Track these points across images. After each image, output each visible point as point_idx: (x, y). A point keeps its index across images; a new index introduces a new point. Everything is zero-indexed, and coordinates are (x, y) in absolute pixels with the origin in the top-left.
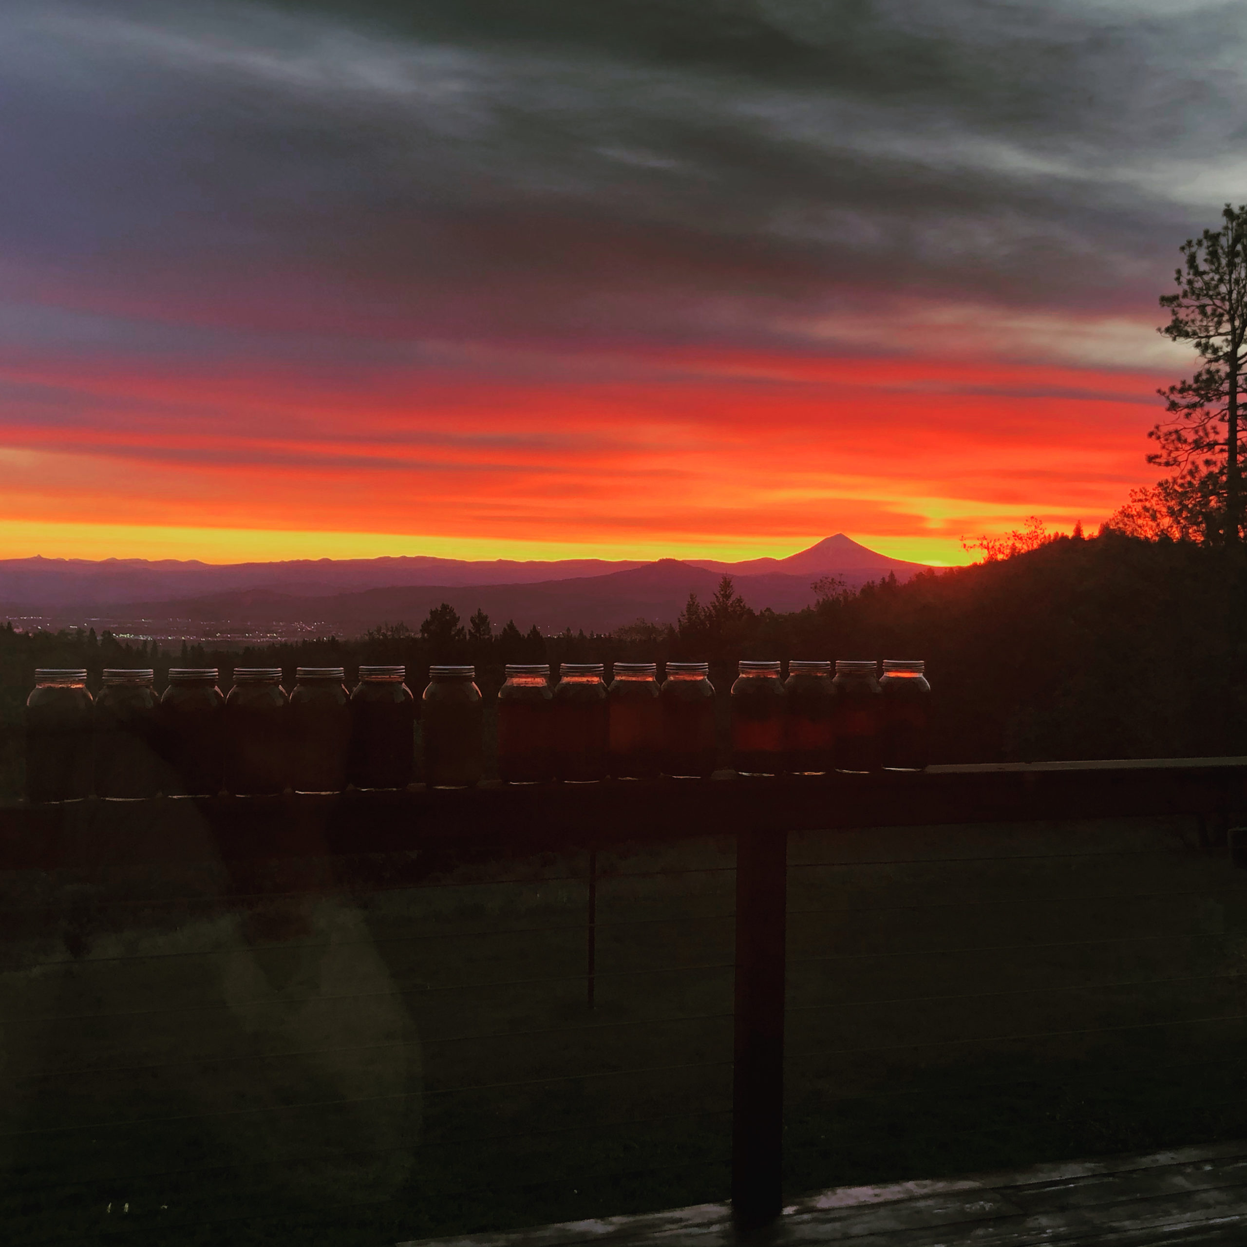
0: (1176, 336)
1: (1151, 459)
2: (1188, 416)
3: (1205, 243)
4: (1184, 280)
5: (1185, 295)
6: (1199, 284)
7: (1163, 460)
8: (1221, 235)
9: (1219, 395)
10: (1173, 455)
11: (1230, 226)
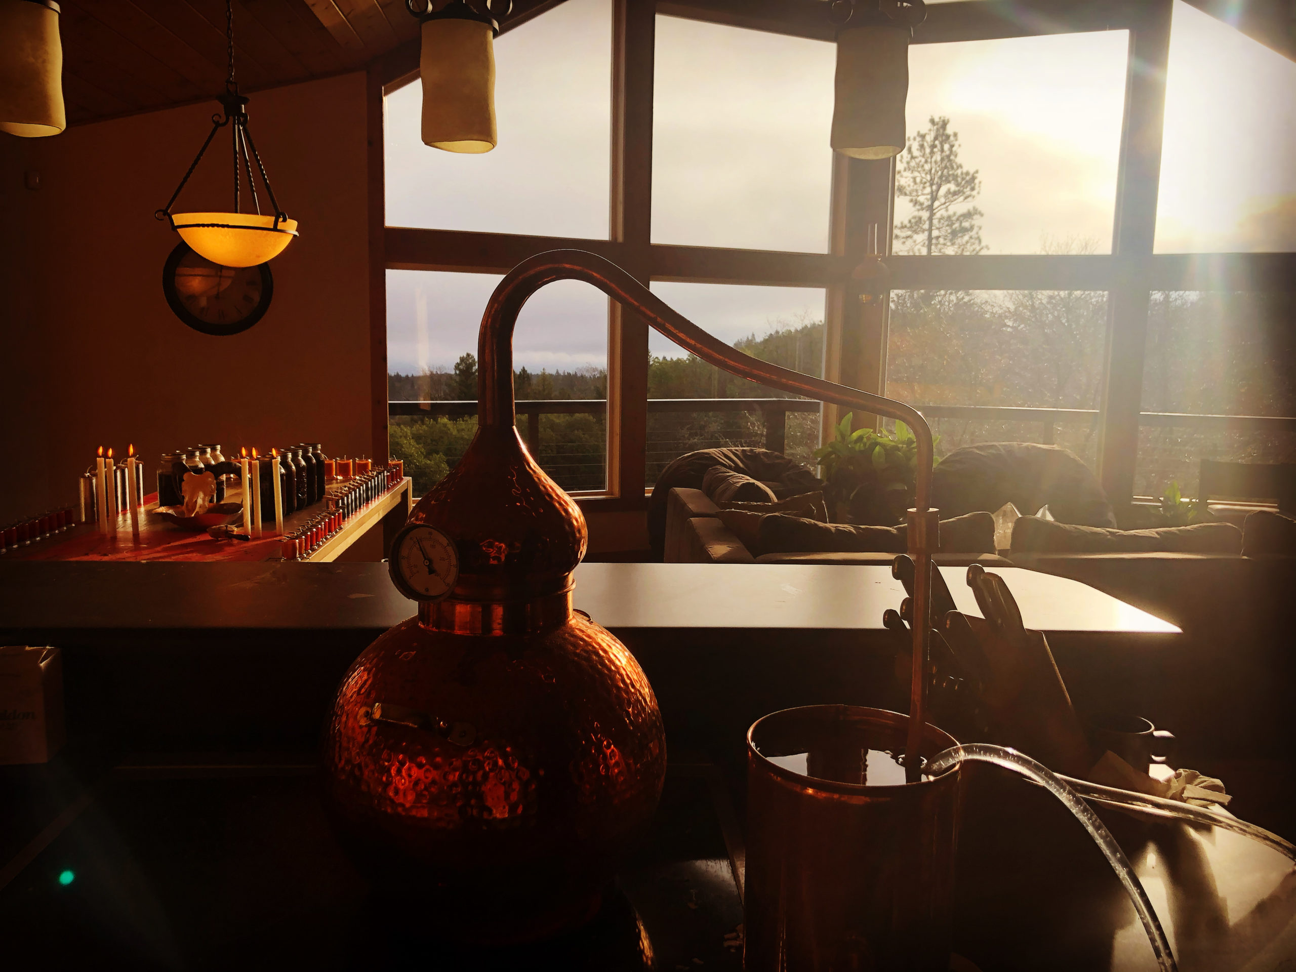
8: (928, 135)
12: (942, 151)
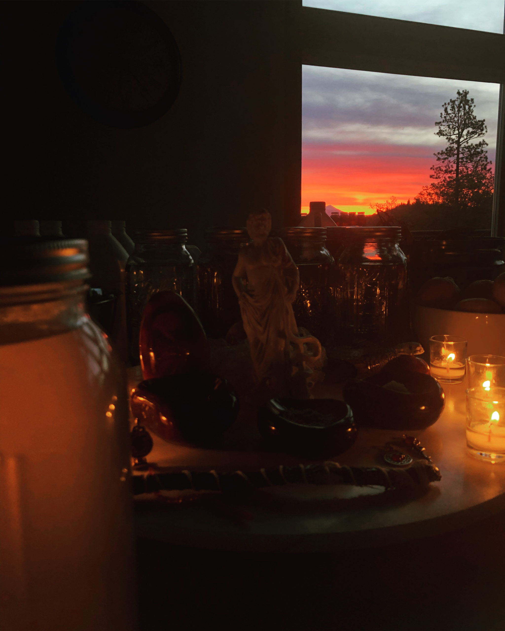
0: (440, 135)
1: (431, 177)
2: (443, 162)
3: (450, 104)
4: (443, 116)
5: (443, 122)
6: (448, 118)
7: (435, 177)
8: (456, 101)
9: (454, 155)
10: (438, 175)
11: (459, 97)
12: (465, 109)
